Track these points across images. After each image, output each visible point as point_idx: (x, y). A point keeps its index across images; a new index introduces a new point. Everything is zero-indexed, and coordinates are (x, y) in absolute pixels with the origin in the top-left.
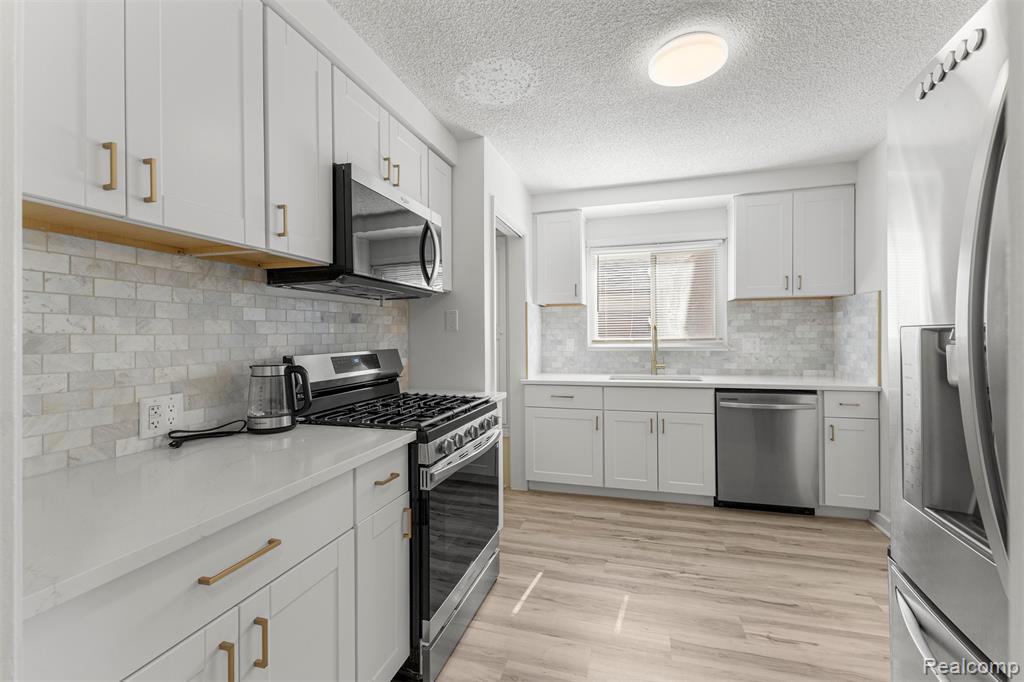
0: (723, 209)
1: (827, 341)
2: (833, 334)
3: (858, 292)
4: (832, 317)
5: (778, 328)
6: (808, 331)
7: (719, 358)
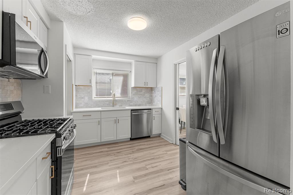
0: (130, 64)
1: (151, 97)
2: (152, 96)
3: (157, 87)
4: (152, 92)
5: (142, 94)
6: (147, 95)
7: (129, 102)
